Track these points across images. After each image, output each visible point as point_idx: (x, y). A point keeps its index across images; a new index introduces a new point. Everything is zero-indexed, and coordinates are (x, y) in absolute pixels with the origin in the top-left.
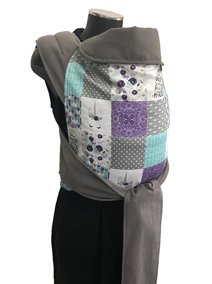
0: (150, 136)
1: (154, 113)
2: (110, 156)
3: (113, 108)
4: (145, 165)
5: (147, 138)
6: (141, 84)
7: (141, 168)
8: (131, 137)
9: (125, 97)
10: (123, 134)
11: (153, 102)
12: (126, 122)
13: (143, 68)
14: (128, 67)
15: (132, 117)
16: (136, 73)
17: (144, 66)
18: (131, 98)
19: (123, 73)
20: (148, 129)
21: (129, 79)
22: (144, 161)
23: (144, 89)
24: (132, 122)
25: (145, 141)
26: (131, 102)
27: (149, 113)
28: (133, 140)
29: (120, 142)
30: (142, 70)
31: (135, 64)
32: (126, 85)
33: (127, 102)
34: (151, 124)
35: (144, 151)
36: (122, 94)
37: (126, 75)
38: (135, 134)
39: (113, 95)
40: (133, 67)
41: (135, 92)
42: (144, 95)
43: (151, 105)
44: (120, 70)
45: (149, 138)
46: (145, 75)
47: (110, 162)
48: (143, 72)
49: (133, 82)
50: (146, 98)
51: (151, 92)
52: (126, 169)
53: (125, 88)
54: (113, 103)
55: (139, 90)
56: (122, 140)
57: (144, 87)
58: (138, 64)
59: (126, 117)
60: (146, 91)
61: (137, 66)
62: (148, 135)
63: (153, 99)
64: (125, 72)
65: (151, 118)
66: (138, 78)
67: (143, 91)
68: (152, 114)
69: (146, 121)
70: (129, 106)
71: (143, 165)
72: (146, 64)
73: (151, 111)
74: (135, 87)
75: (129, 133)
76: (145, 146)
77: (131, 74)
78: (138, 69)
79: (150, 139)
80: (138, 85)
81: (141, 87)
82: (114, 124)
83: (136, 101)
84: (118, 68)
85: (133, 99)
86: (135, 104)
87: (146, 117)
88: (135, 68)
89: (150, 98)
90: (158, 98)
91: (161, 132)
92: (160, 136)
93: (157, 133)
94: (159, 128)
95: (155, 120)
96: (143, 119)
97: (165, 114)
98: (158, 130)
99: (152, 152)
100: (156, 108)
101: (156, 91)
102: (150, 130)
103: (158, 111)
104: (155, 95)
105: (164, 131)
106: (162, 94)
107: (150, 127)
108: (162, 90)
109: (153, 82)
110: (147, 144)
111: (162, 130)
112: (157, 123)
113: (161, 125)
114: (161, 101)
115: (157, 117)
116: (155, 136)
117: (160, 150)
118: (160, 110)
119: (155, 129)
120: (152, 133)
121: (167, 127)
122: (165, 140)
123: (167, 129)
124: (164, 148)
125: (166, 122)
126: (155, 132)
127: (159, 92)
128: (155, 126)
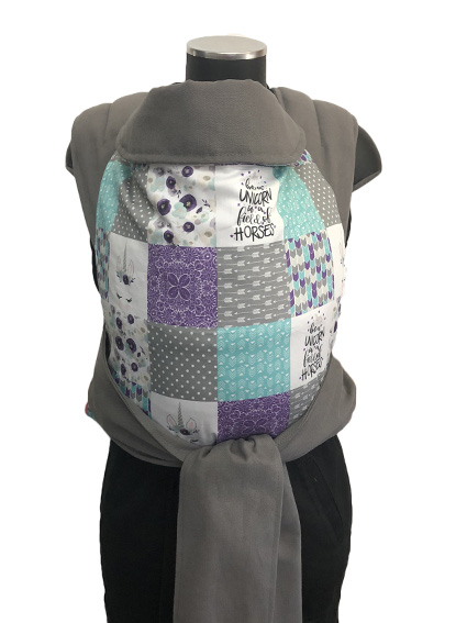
0: (227, 328)
1: (235, 275)
2: (148, 363)
3: (151, 260)
4: (219, 395)
5: (220, 331)
6: (205, 209)
7: (210, 399)
8: (183, 325)
9: (169, 237)
10: (167, 317)
11: (232, 251)
12: (173, 293)
13: (209, 173)
14: (178, 170)
15: (185, 281)
16: (194, 183)
17: (213, 168)
18: (182, 238)
19: (171, 183)
20: (223, 311)
21: (181, 196)
22: (215, 383)
23: (209, 220)
24: (185, 294)
25: (215, 339)
26: (183, 248)
27: (223, 276)
28: (187, 334)
29: (161, 334)
30: (207, 178)
31: (192, 163)
32: (172, 209)
33: (174, 247)
34: (228, 300)
35: (215, 362)
36: (165, 229)
37: (177, 188)
38: (190, 320)
39: (151, 231)
40: (187, 171)
41: (189, 227)
42: (208, 234)
43: (228, 257)
44: (166, 177)
45: (225, 334)
46: (212, 188)
47: (150, 378)
48: (207, 183)
49: (188, 204)
50: (215, 241)
51: (226, 228)
52: (177, 396)
53: (169, 216)
54: (151, 248)
55: (198, 222)
56: (165, 330)
57: (211, 216)
58: (198, 165)
59: (173, 280)
60: (214, 224)
61: (197, 168)
62: (222, 326)
63: (233, 243)
64: (174, 182)
65: (228, 286)
66: (199, 196)
67: (206, 225)
68: (232, 278)
69: (216, 293)
70: (178, 257)
71: (215, 394)
72: (214, 165)
73: (228, 271)
74: (191, 216)
75: (179, 316)
76: (215, 350)
77: (185, 187)
78: (198, 175)
79: (227, 335)
80: (200, 210)
81: (204, 215)
82: (152, 296)
83: (193, 246)
84: (162, 173)
85: (185, 242)
86: (191, 253)
87: (216, 283)
88: (191, 173)
89: (225, 241)
90: (248, 242)
91: (263, 321)
92: (259, 330)
93: (250, 323)
94: (256, 311)
95: (241, 292)
96: (207, 288)
97: (280, 279)
98: (252, 316)
99: (237, 366)
100: (241, 264)
101: (243, 225)
102: (228, 314)
103: (251, 273)
104: (237, 233)
105: (274, 320)
106: (268, 232)
107: (228, 307)
108: (266, 223)
109: (234, 204)
110: (220, 345)
111: (268, 316)
112: (246, 299)
113: (260, 304)
114: (259, 248)
115: (246, 284)
116: (243, 329)
117: (266, 366)
118: (256, 269)
119: (242, 313)
120: (233, 322)
121: (289, 312)
122: (286, 341)
123: (290, 316)
124: (282, 362)
125: (289, 299)
126: (241, 320)
127: (251, 229)
128: (242, 306)
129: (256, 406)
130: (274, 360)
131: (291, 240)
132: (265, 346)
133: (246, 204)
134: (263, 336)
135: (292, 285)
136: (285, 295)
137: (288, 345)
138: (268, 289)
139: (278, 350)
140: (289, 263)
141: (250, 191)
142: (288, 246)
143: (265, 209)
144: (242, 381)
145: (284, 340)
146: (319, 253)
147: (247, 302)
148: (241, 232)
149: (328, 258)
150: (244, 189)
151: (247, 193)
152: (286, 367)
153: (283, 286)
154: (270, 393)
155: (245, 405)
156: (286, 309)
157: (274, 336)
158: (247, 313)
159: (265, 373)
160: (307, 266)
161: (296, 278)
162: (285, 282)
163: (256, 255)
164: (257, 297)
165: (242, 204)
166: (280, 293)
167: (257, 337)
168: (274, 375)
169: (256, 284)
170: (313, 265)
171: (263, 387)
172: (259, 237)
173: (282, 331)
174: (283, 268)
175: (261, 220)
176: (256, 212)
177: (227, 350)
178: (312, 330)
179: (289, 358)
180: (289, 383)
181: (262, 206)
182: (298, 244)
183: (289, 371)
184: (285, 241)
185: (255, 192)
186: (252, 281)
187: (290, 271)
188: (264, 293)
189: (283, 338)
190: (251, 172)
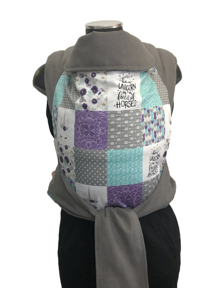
0: (112, 150)
1: (116, 125)
2: (75, 168)
3: (76, 118)
4: (108, 183)
5: (108, 152)
6: (102, 93)
7: (103, 185)
8: (91, 149)
9: (85, 106)
10: (83, 145)
11: (115, 113)
12: (86, 133)
13: (105, 76)
14: (89, 75)
15: (92, 127)
16: (97, 80)
17: (106, 73)
20: (110, 142)
21: (91, 87)
22: (106, 177)
23: (104, 98)
24: (92, 134)
25: (106, 155)
26: (92, 111)
27: (110, 125)
28: (93, 153)
29: (80, 153)
30: (103, 78)
31: (96, 71)
32: (87, 93)
33: (87, 111)
34: (112, 137)
35: (106, 167)
36: (83, 103)
37: (89, 83)
38: (94, 147)
39: (77, 104)
41: (95, 101)
42: (104, 105)
43: (113, 116)
44: (84, 78)
45: (110, 153)
46: (105, 83)
47: (75, 175)
48: (103, 80)
49: (95, 91)
50: (107, 108)
51: (112, 102)
52: (88, 184)
53: (85, 97)
54: (77, 112)
55: (99, 99)
56: (82, 152)
57: (105, 96)
58: (99, 71)
59: (86, 127)
60: (106, 100)
61: (98, 73)
62: (109, 149)
63: (115, 109)
64: (88, 81)
65: (112, 130)
66: (99, 87)
67: (103, 100)
68: (114, 126)
69: (107, 133)
70: (89, 116)
71: (106, 182)
72: (106, 71)
73: (113, 123)
74: (96, 96)
75: (89, 145)
76: (106, 161)
77: (93, 82)
78: (99, 77)
79: (112, 153)
80: (100, 93)
81: (101, 96)
82: (76, 135)
83: (96, 110)
84: (83, 76)
85: (93, 108)
86: (95, 114)
87: (107, 129)
88: (95, 76)
89: (111, 108)
90: (123, 108)
91: (129, 147)
92: (127, 151)
93: (123, 148)
94: (126, 143)
95: (119, 133)
96: (103, 131)
97: (138, 128)
98: (124, 145)
99: (116, 169)
100: (119, 119)
101: (121, 100)
102: (112, 143)
103: (124, 124)
104: (117, 104)
105: (134, 147)
106: (133, 105)
107: (112, 140)
108: (132, 100)
109: (116, 90)
110: (108, 158)
111: (132, 145)
112: (122, 136)
113: (128, 139)
114: (128, 112)
116: (119, 151)
117: (130, 170)
118: (126, 122)
119: (119, 143)
120: (114, 147)
121: (142, 144)
122: (140, 158)
123: (142, 146)
124: (139, 168)
125: (142, 137)
126: (119, 146)
127: (125, 102)
128: (119, 140)
129: (126, 189)
130: (134, 167)
131: (145, 109)
132: (130, 159)
133: (122, 90)
134: (129, 154)
135: (144, 131)
136: (140, 136)
137: (142, 160)
138: (132, 132)
139: (137, 162)
140: (143, 120)
141: (124, 84)
142: (143, 112)
143: (132, 93)
144: (119, 176)
146: (159, 117)
147: (122, 138)
148: (120, 104)
149: (163, 119)
150: (121, 83)
151: (122, 85)
152: (140, 171)
153: (139, 131)
154: (132, 183)
155: (120, 188)
156: (141, 142)
157: (134, 155)
158: (121, 143)
159: (130, 173)
160: (152, 122)
161: (146, 127)
162: (140, 129)
163: (126, 115)
164: (126, 136)
165: (120, 90)
166: (138, 134)
167: (126, 155)
168: (134, 173)
169: (126, 129)
170: (155, 122)
171: (129, 180)
172: (128, 107)
173: (138, 152)
174: (140, 122)
175: (130, 98)
176: (128, 94)
177: (111, 161)
178: (154, 154)
179: (142, 166)
180: (142, 178)
181: (131, 91)
182: (148, 111)
183: (142, 173)
184: (142, 109)
185: (127, 84)
186: (124, 128)
187: (143, 124)
188: (130, 134)
189: (139, 156)
190: (125, 75)
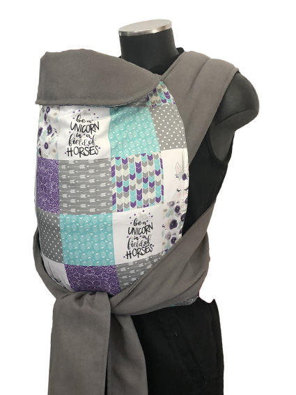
0: (65, 215)
1: (68, 179)
5: (61, 217)
6: (55, 135)
7: (60, 261)
8: (44, 210)
9: (40, 151)
11: (66, 163)
12: (42, 187)
15: (45, 181)
16: (50, 117)
17: (59, 108)
18: (44, 153)
20: (62, 203)
24: (45, 189)
25: (58, 221)
26: (44, 159)
27: (62, 180)
30: (55, 114)
31: (50, 105)
34: (65, 196)
35: (60, 237)
40: (48, 109)
41: (46, 146)
42: (54, 151)
43: (64, 167)
45: (63, 219)
46: (57, 120)
48: (55, 117)
50: (57, 156)
51: (63, 147)
55: (50, 143)
57: (56, 139)
58: (53, 106)
59: (41, 179)
60: (56, 144)
62: (62, 213)
63: (66, 158)
65: (65, 186)
67: (53, 145)
68: (66, 181)
69: (58, 191)
70: (43, 165)
72: (59, 106)
73: (64, 177)
74: (47, 139)
76: (59, 229)
79: (65, 219)
80: (53, 135)
81: (53, 139)
83: (48, 158)
85: (45, 155)
86: (47, 162)
87: (58, 184)
88: (49, 111)
89: (63, 157)
90: (77, 157)
91: (88, 213)
92: (85, 218)
93: (79, 213)
94: (83, 206)
95: (73, 191)
96: (54, 187)
97: (103, 185)
98: (80, 208)
99: (73, 241)
100: (72, 172)
101: (73, 146)
102: (65, 205)
103: (79, 179)
104: (68, 152)
105: (96, 213)
106: (93, 152)
107: (65, 201)
108: (90, 146)
109: (67, 131)
110: (61, 226)
111: (92, 210)
112: (76, 196)
113: (86, 201)
114: (86, 162)
115: (75, 186)
116: (74, 217)
117: (93, 245)
118: (82, 177)
119: (74, 206)
120: (67, 211)
121: (111, 209)
122: (108, 229)
123: (111, 212)
124: (107, 245)
125: (111, 199)
126: (73, 210)
127: (79, 149)
128: (73, 201)
129: (89, 272)
130: (99, 242)
131: (118, 158)
132: (91, 230)
133: (75, 132)
134: (89, 223)
135: (115, 190)
136: (107, 197)
137: (111, 232)
138: (92, 191)
139: (102, 234)
140: (113, 174)
141: (78, 124)
142: (114, 163)
143: (92, 136)
144: (76, 253)
145: (108, 228)
146: (147, 169)
147: (77, 199)
148: (71, 151)
149: (158, 173)
150: (74, 122)
151: (76, 125)
152: (110, 248)
153: (106, 189)
154: (98, 264)
155: (81, 269)
156: (108, 207)
157: (98, 224)
158: (76, 206)
159: (92, 249)
160: (132, 177)
161: (119, 185)
162: (107, 187)
163: (82, 167)
164: (83, 196)
165: (72, 132)
166: (103, 195)
167: (84, 224)
168: (100, 251)
169: (83, 186)
170: (139, 176)
171: (92, 259)
172: (85, 155)
173: (104, 221)
174: (107, 177)
175: (87, 143)
176: (84, 138)
177: (65, 230)
178: (135, 224)
179: (112, 241)
180: (113, 259)
181: (90, 133)
182: (125, 162)
183: (113, 250)
184: (112, 159)
185: (83, 124)
186: (79, 185)
187: (114, 180)
188: (89, 193)
189: (106, 226)
190: (82, 110)
